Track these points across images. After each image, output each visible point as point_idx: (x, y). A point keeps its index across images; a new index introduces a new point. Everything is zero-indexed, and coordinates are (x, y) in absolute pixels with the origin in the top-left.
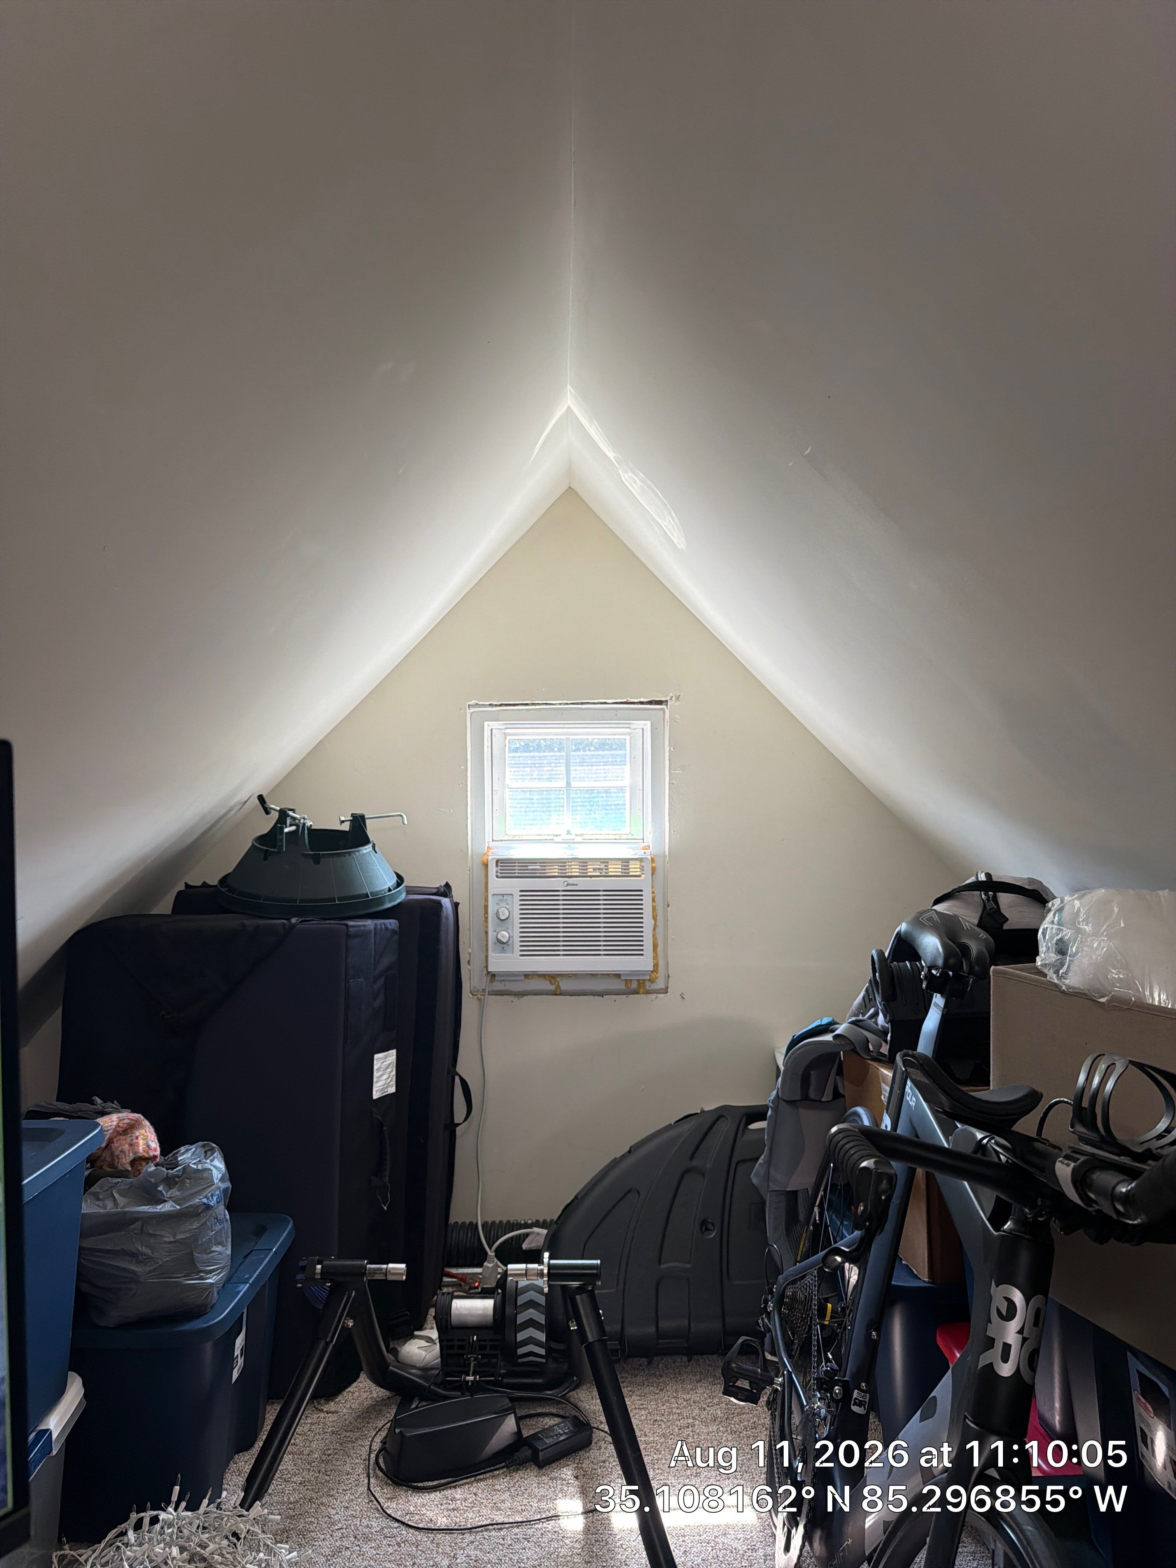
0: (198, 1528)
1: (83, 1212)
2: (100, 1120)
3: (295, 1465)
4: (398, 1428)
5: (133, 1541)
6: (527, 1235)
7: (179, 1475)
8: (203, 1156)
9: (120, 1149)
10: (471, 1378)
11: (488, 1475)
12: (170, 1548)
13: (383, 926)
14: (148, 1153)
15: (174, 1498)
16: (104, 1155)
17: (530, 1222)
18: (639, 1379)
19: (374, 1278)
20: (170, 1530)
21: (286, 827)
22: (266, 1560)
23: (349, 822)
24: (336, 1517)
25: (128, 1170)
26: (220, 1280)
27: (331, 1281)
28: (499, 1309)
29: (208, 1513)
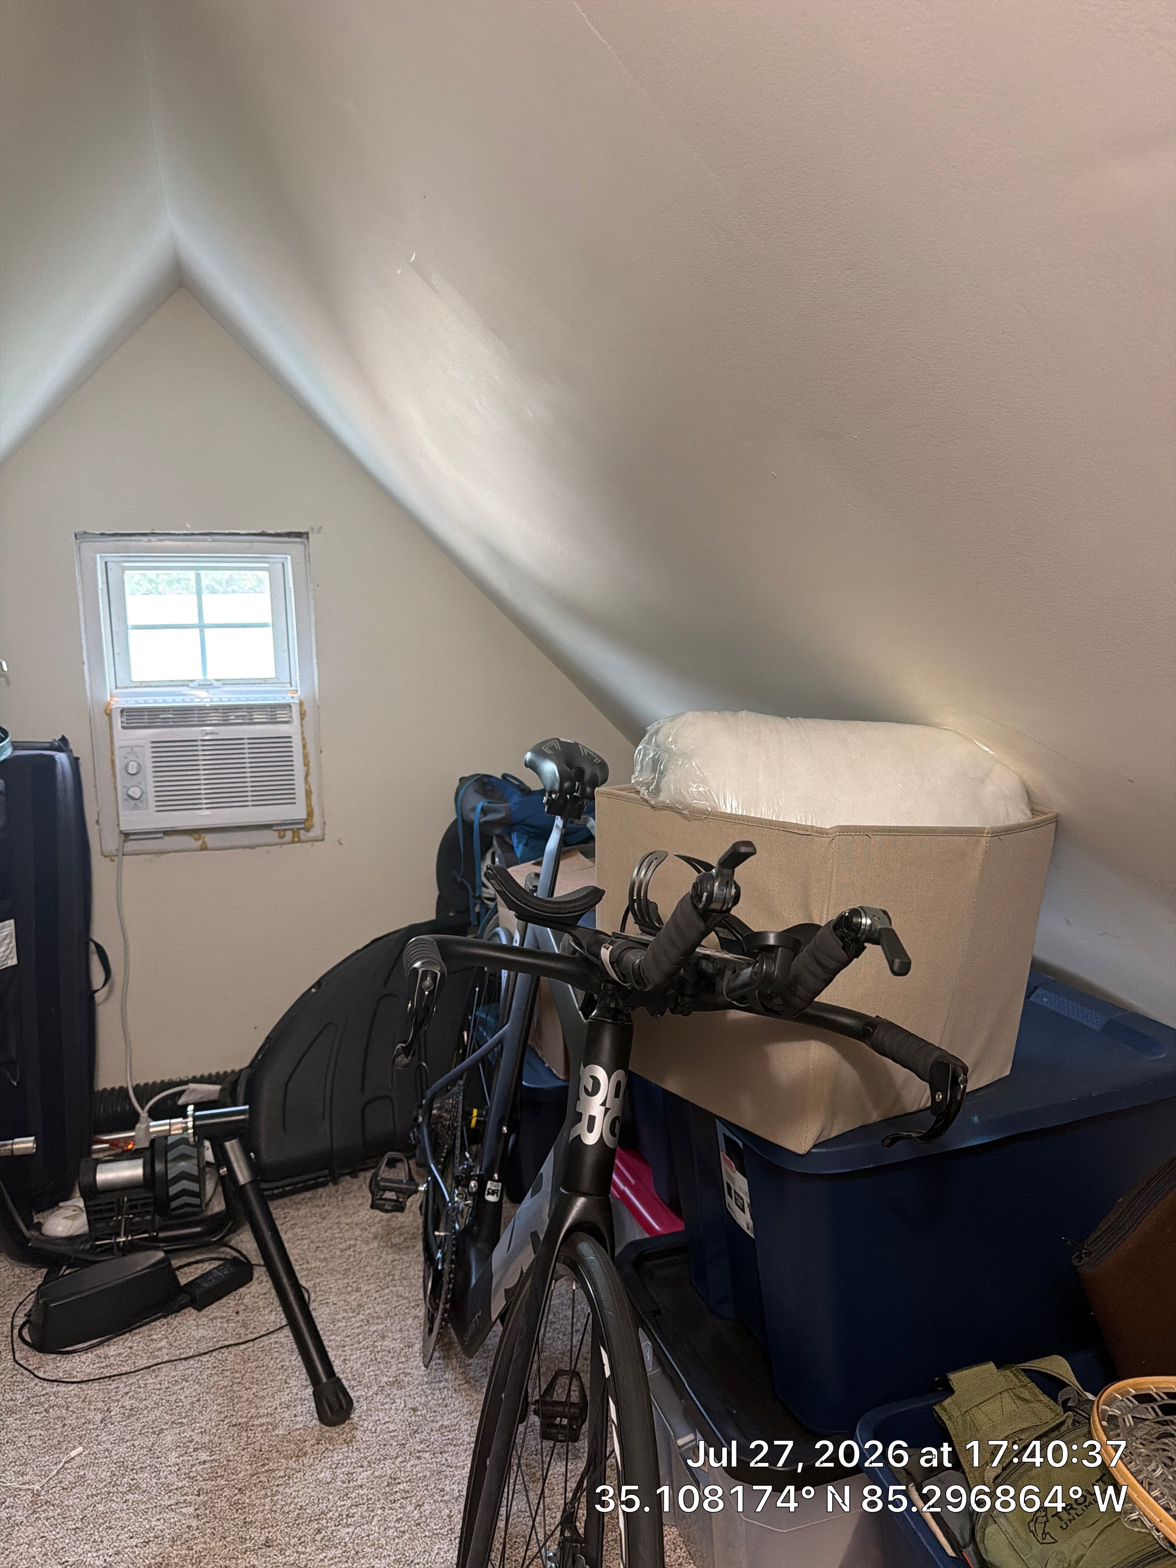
4: (43, 1298)
6: (182, 1092)
10: (123, 1239)
11: (143, 1328)
28: (149, 1167)
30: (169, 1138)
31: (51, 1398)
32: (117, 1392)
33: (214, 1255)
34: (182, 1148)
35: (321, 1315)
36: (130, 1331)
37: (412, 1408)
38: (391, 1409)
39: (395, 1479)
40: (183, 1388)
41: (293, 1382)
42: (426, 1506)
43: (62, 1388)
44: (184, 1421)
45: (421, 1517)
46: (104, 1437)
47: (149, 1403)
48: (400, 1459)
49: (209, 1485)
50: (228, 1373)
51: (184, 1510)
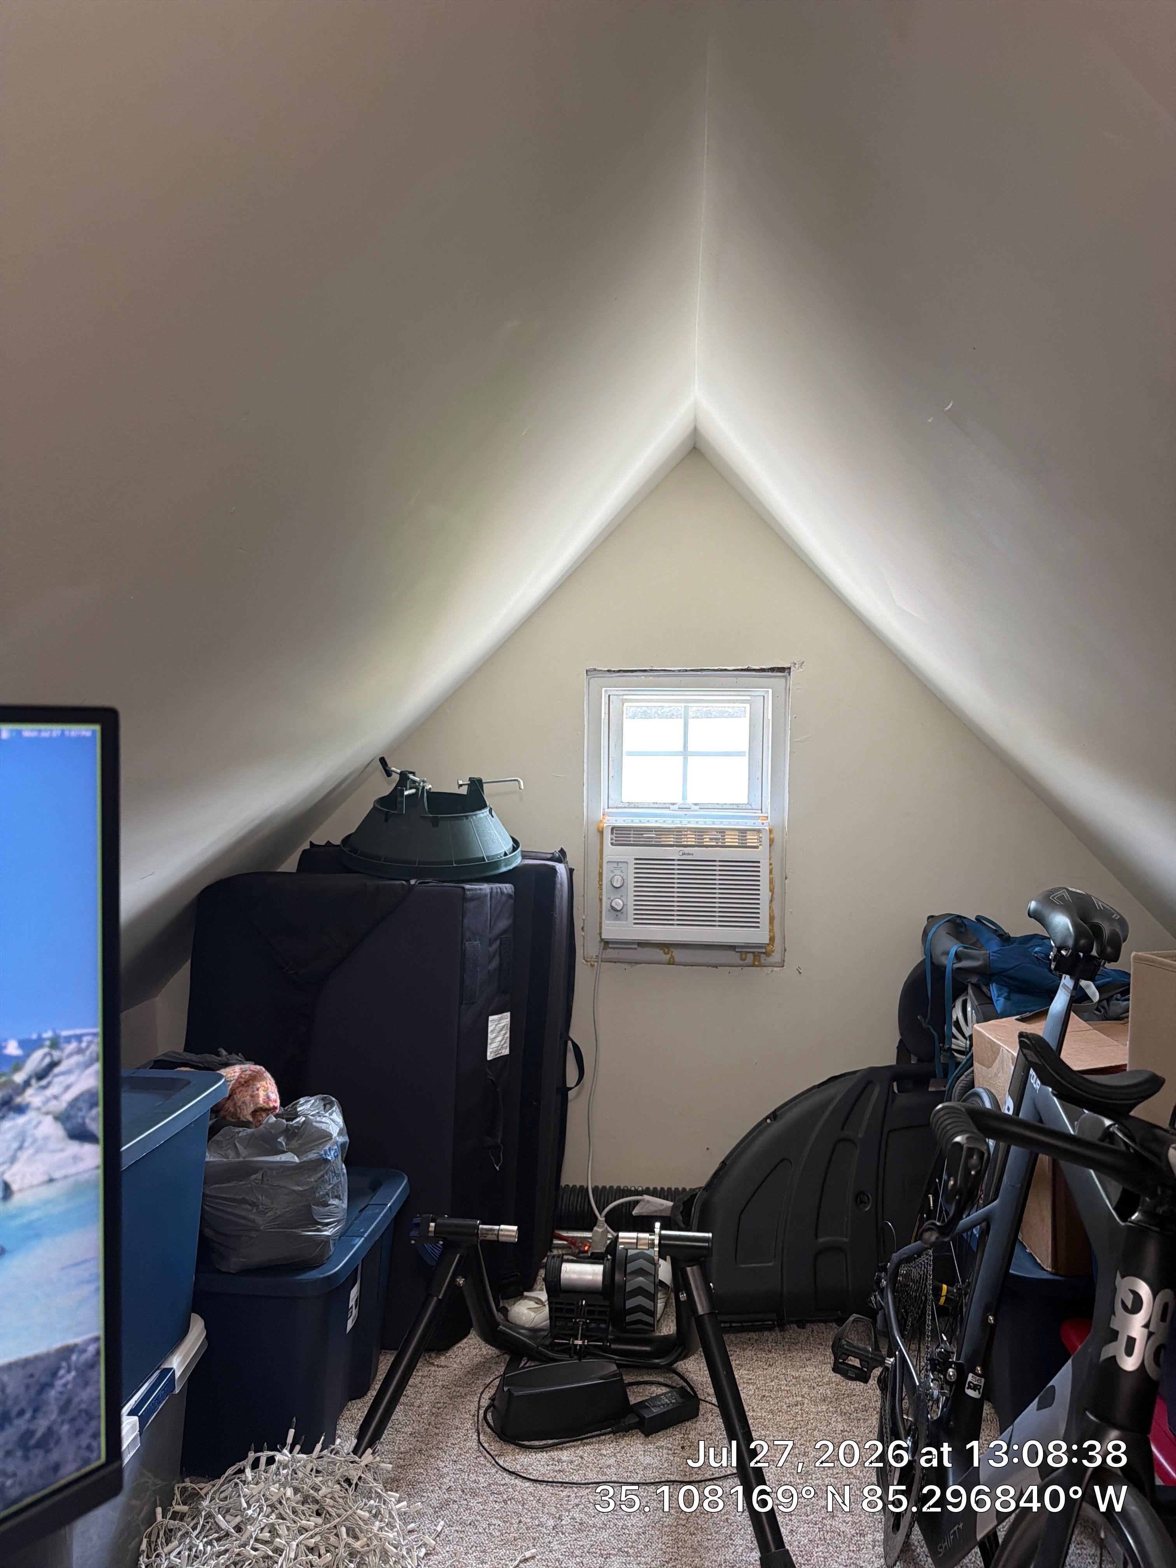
0: (312, 1470)
1: (207, 1160)
2: (223, 1072)
3: (406, 1416)
4: (507, 1385)
5: (250, 1478)
6: (637, 1202)
7: (294, 1419)
8: (322, 1108)
9: (242, 1099)
10: (580, 1342)
11: (594, 1439)
12: (285, 1488)
13: (499, 890)
14: (268, 1104)
15: (290, 1440)
16: (227, 1105)
17: (640, 1189)
18: (748, 1353)
19: (487, 1238)
20: (285, 1471)
21: (406, 790)
22: (376, 1506)
23: (467, 786)
24: (445, 1470)
25: (249, 1122)
26: (336, 1232)
27: (444, 1239)
28: (609, 1275)
29: (322, 1457)
30: (629, 1251)
31: (510, 1490)
32: (568, 1501)
33: (661, 1380)
34: (641, 1263)
36: (582, 1439)
43: (518, 1482)
44: (631, 1551)
46: (555, 1545)
47: (598, 1522)
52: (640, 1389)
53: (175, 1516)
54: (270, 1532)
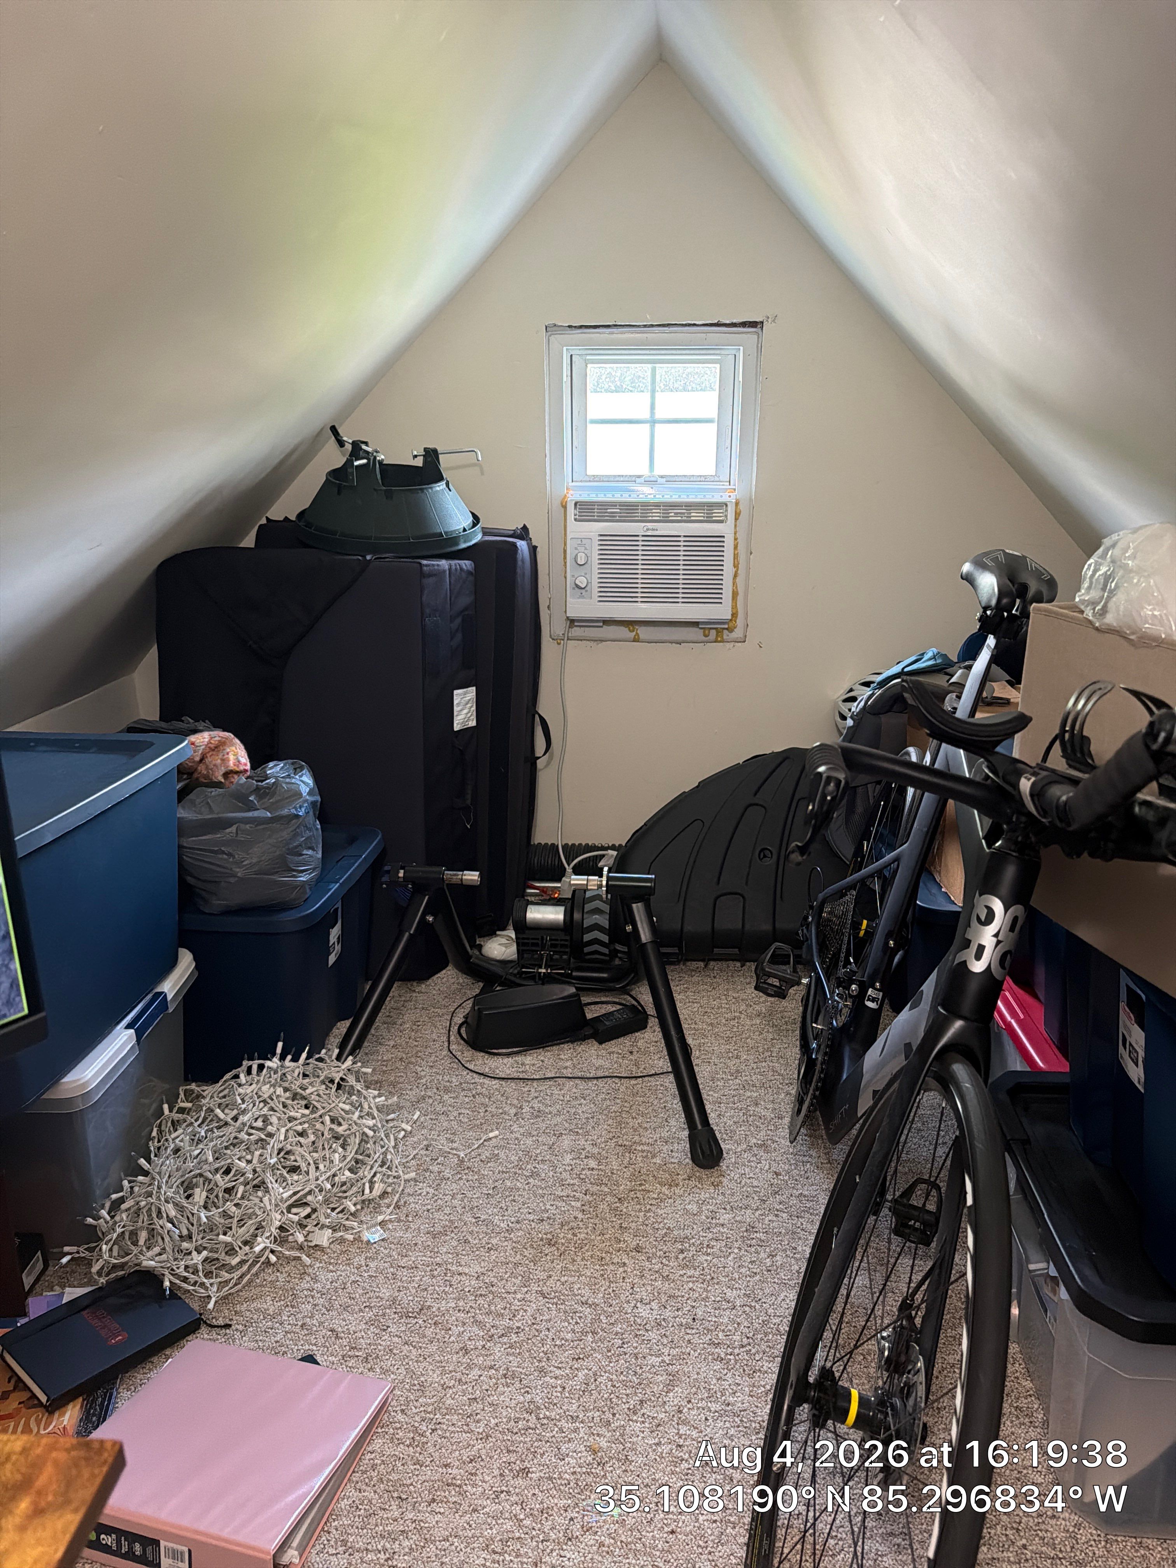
0: (299, 1074)
1: (179, 816)
4: (478, 1006)
5: (244, 1081)
6: (603, 856)
8: (292, 771)
9: (213, 763)
10: (544, 971)
12: (275, 1088)
13: (458, 567)
14: (238, 767)
16: (195, 766)
17: (605, 846)
18: (695, 979)
19: (452, 883)
20: (275, 1075)
21: (356, 460)
22: (357, 1100)
23: (422, 457)
25: (220, 783)
26: (312, 878)
27: (413, 883)
28: (569, 914)
29: (308, 1064)
30: (587, 893)
31: (477, 1087)
32: (529, 1094)
33: (617, 1000)
34: (597, 904)
35: (703, 1072)
36: (543, 1047)
37: (775, 1172)
38: (756, 1167)
39: (753, 1228)
40: (581, 1104)
41: (673, 1122)
42: (778, 1258)
43: (487, 1081)
44: (580, 1131)
45: (772, 1265)
46: (515, 1128)
47: (554, 1110)
48: (759, 1212)
49: (595, 1188)
50: (618, 1101)
51: (573, 1203)
52: (597, 1007)
53: (182, 1111)
54: (263, 1121)
